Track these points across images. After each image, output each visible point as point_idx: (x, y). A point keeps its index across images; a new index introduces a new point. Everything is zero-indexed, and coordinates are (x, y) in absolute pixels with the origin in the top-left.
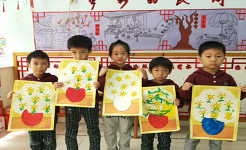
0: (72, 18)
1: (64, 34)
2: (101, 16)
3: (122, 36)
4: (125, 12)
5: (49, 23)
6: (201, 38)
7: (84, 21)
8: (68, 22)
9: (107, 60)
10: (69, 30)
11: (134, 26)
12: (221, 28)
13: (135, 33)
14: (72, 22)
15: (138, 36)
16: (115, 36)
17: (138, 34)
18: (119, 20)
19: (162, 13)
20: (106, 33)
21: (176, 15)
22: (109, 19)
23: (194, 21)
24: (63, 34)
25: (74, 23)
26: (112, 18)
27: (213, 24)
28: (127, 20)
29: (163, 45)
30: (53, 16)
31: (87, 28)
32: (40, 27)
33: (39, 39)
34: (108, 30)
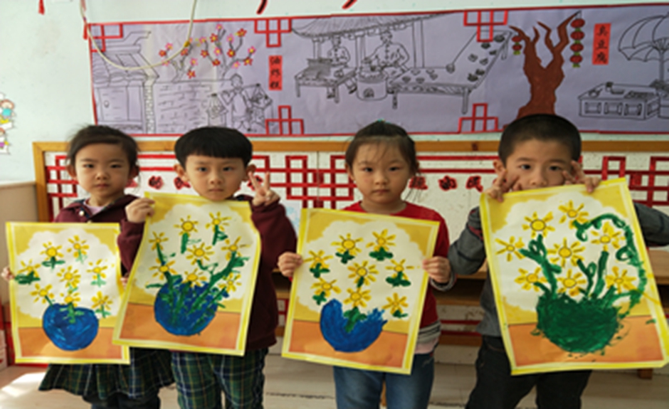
0: (202, 40)
1: (178, 85)
2: (285, 32)
3: (348, 91)
4: (356, 19)
5: (136, 56)
6: (594, 94)
7: (235, 48)
8: (189, 51)
9: (305, 164)
10: (194, 75)
11: (385, 60)
12: (658, 63)
13: (389, 80)
14: (200, 52)
15: (398, 91)
16: (328, 92)
17: (399, 85)
18: (339, 42)
19: (469, 21)
20: (301, 82)
21: (514, 25)
22: (309, 41)
23: (572, 41)
24: (175, 88)
25: (206, 53)
26: (317, 36)
27: (634, 51)
28: (363, 43)
29: (474, 119)
30: (145, 35)
31: (245, 67)
32: (110, 68)
33: (106, 101)
34: (307, 73)
